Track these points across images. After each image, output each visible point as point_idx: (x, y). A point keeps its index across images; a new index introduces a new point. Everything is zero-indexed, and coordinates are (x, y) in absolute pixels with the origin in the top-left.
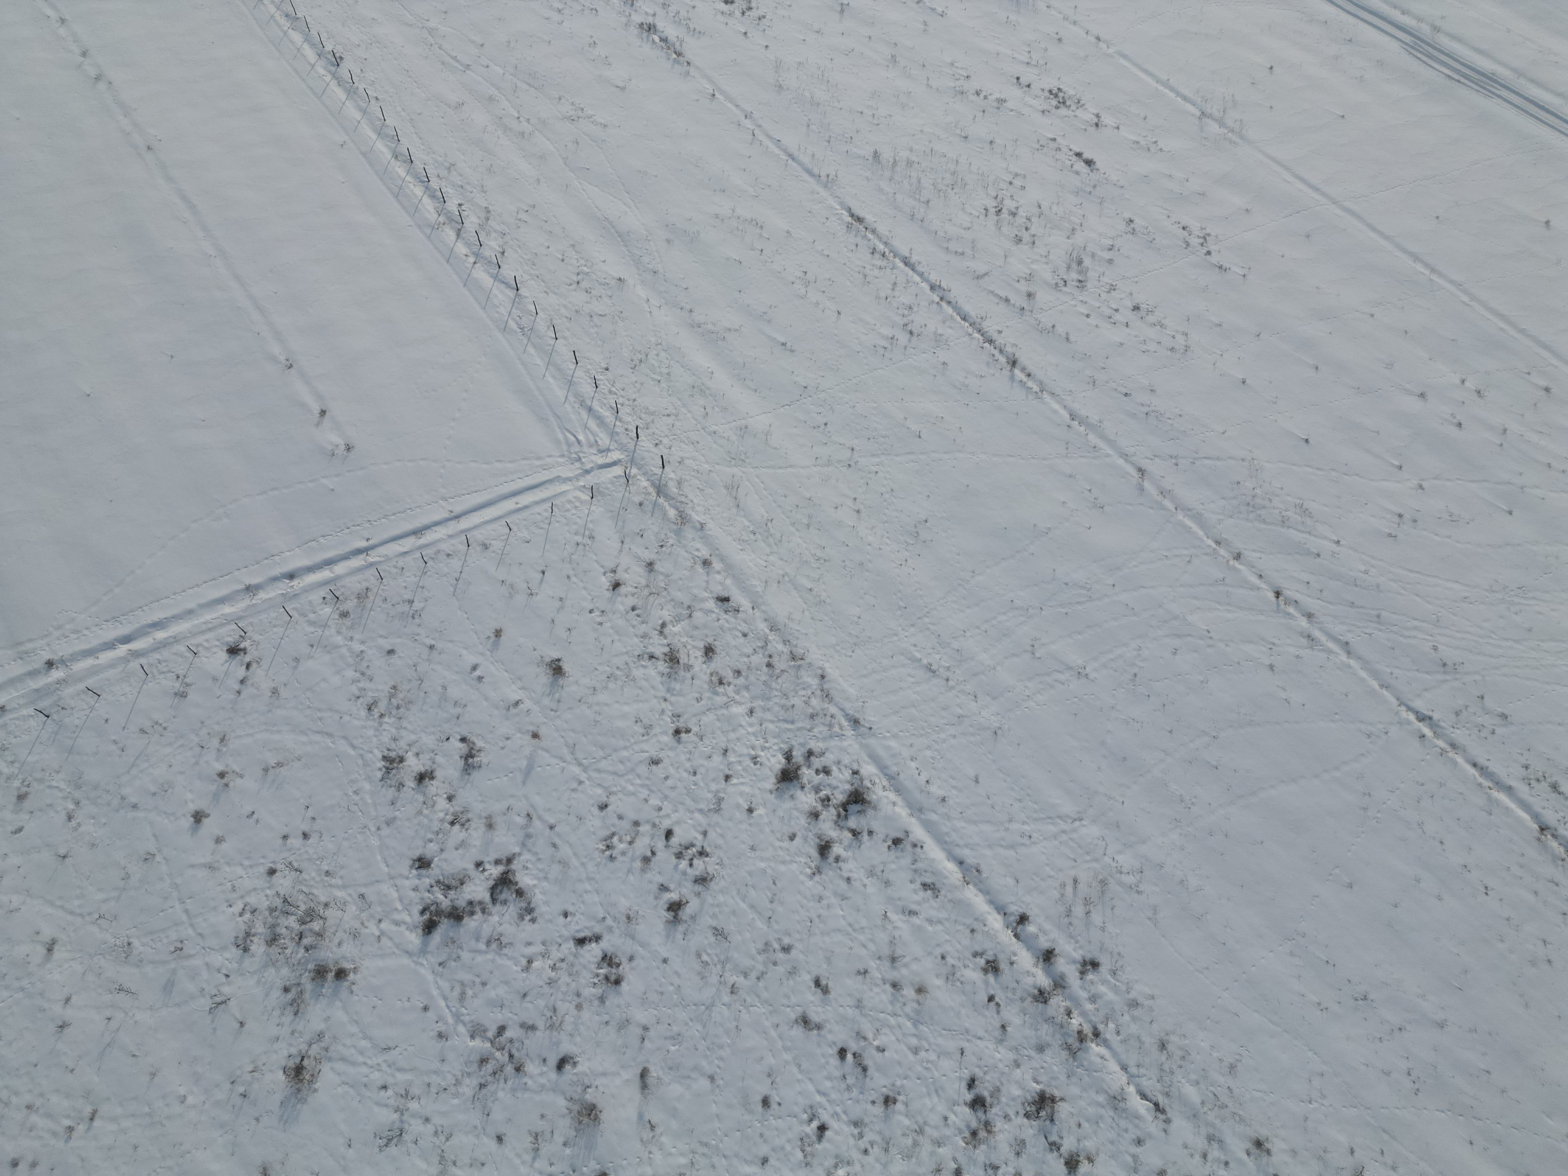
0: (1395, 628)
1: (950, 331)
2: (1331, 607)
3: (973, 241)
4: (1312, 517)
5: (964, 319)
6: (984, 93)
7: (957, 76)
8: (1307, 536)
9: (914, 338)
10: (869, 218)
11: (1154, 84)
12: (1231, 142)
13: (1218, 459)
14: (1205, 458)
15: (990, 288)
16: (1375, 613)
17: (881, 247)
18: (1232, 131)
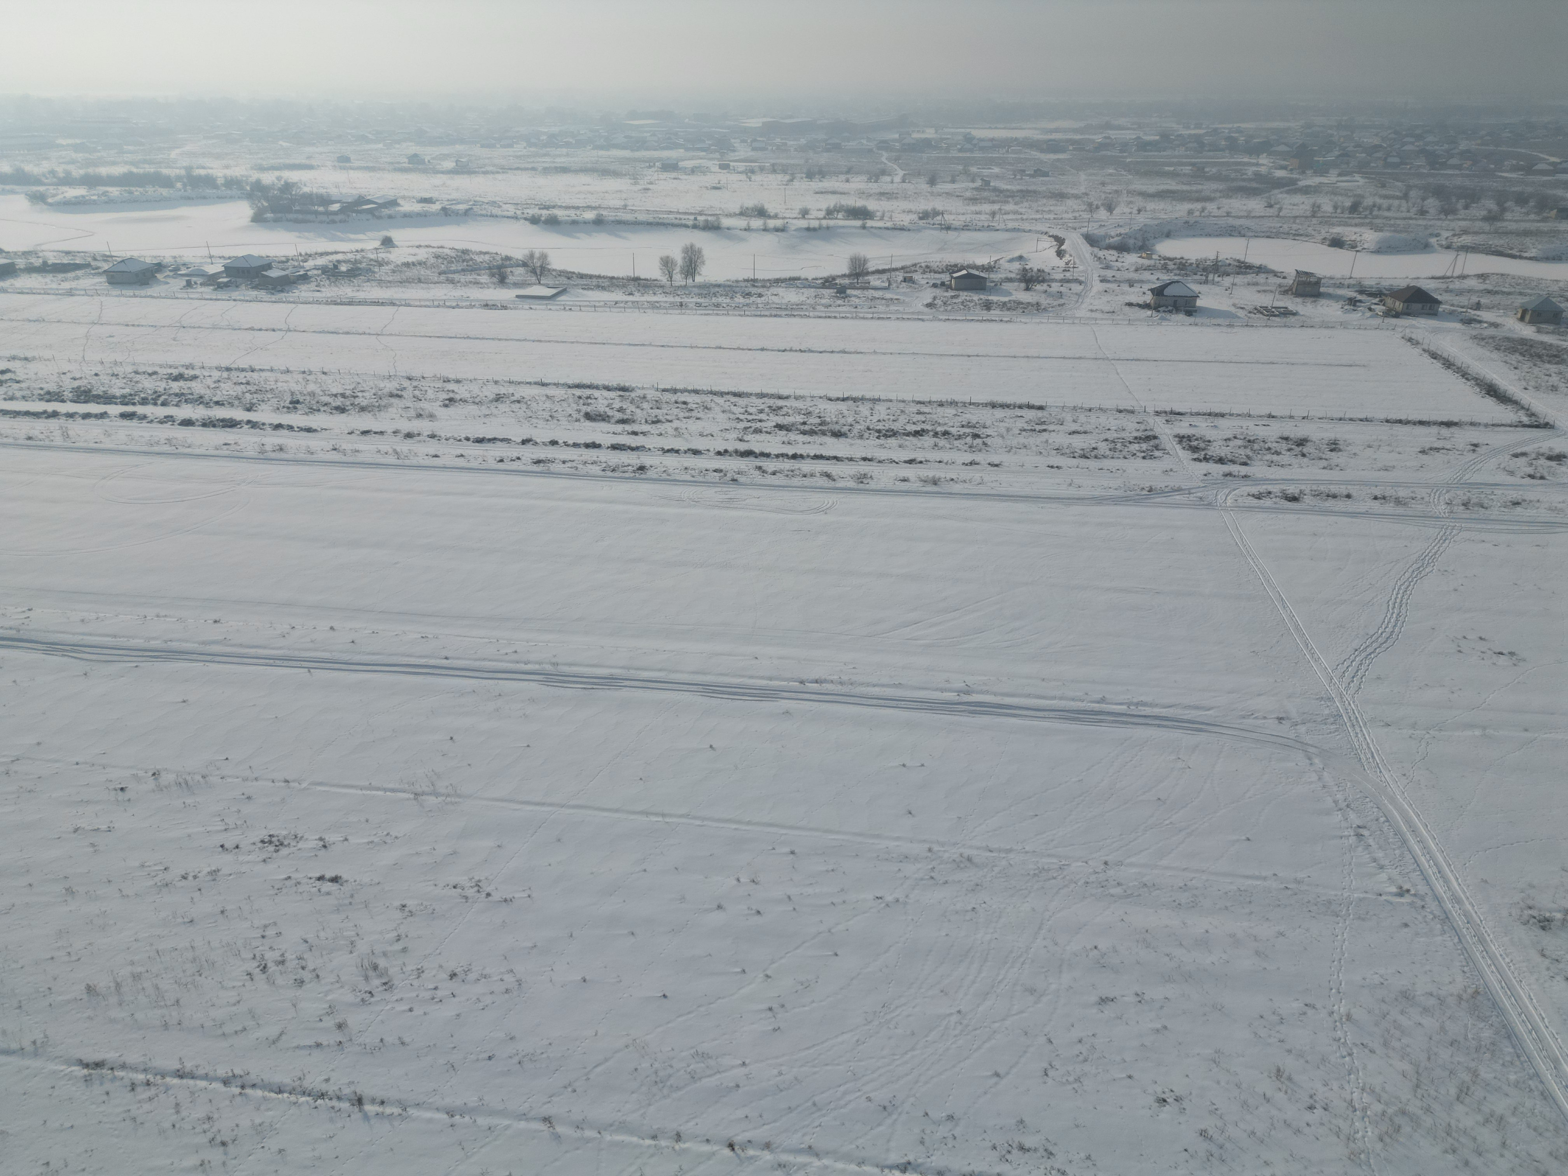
0: (832, 1106)
1: (270, 1113)
2: (778, 1124)
3: (250, 1011)
4: (711, 1058)
5: (280, 1092)
6: (192, 874)
7: (153, 874)
8: (718, 1076)
9: (231, 1148)
10: (110, 1056)
11: (360, 792)
12: (452, 803)
13: (606, 1060)
14: (595, 1067)
15: (294, 1045)
16: (810, 1104)
17: (141, 1077)
18: (448, 795)
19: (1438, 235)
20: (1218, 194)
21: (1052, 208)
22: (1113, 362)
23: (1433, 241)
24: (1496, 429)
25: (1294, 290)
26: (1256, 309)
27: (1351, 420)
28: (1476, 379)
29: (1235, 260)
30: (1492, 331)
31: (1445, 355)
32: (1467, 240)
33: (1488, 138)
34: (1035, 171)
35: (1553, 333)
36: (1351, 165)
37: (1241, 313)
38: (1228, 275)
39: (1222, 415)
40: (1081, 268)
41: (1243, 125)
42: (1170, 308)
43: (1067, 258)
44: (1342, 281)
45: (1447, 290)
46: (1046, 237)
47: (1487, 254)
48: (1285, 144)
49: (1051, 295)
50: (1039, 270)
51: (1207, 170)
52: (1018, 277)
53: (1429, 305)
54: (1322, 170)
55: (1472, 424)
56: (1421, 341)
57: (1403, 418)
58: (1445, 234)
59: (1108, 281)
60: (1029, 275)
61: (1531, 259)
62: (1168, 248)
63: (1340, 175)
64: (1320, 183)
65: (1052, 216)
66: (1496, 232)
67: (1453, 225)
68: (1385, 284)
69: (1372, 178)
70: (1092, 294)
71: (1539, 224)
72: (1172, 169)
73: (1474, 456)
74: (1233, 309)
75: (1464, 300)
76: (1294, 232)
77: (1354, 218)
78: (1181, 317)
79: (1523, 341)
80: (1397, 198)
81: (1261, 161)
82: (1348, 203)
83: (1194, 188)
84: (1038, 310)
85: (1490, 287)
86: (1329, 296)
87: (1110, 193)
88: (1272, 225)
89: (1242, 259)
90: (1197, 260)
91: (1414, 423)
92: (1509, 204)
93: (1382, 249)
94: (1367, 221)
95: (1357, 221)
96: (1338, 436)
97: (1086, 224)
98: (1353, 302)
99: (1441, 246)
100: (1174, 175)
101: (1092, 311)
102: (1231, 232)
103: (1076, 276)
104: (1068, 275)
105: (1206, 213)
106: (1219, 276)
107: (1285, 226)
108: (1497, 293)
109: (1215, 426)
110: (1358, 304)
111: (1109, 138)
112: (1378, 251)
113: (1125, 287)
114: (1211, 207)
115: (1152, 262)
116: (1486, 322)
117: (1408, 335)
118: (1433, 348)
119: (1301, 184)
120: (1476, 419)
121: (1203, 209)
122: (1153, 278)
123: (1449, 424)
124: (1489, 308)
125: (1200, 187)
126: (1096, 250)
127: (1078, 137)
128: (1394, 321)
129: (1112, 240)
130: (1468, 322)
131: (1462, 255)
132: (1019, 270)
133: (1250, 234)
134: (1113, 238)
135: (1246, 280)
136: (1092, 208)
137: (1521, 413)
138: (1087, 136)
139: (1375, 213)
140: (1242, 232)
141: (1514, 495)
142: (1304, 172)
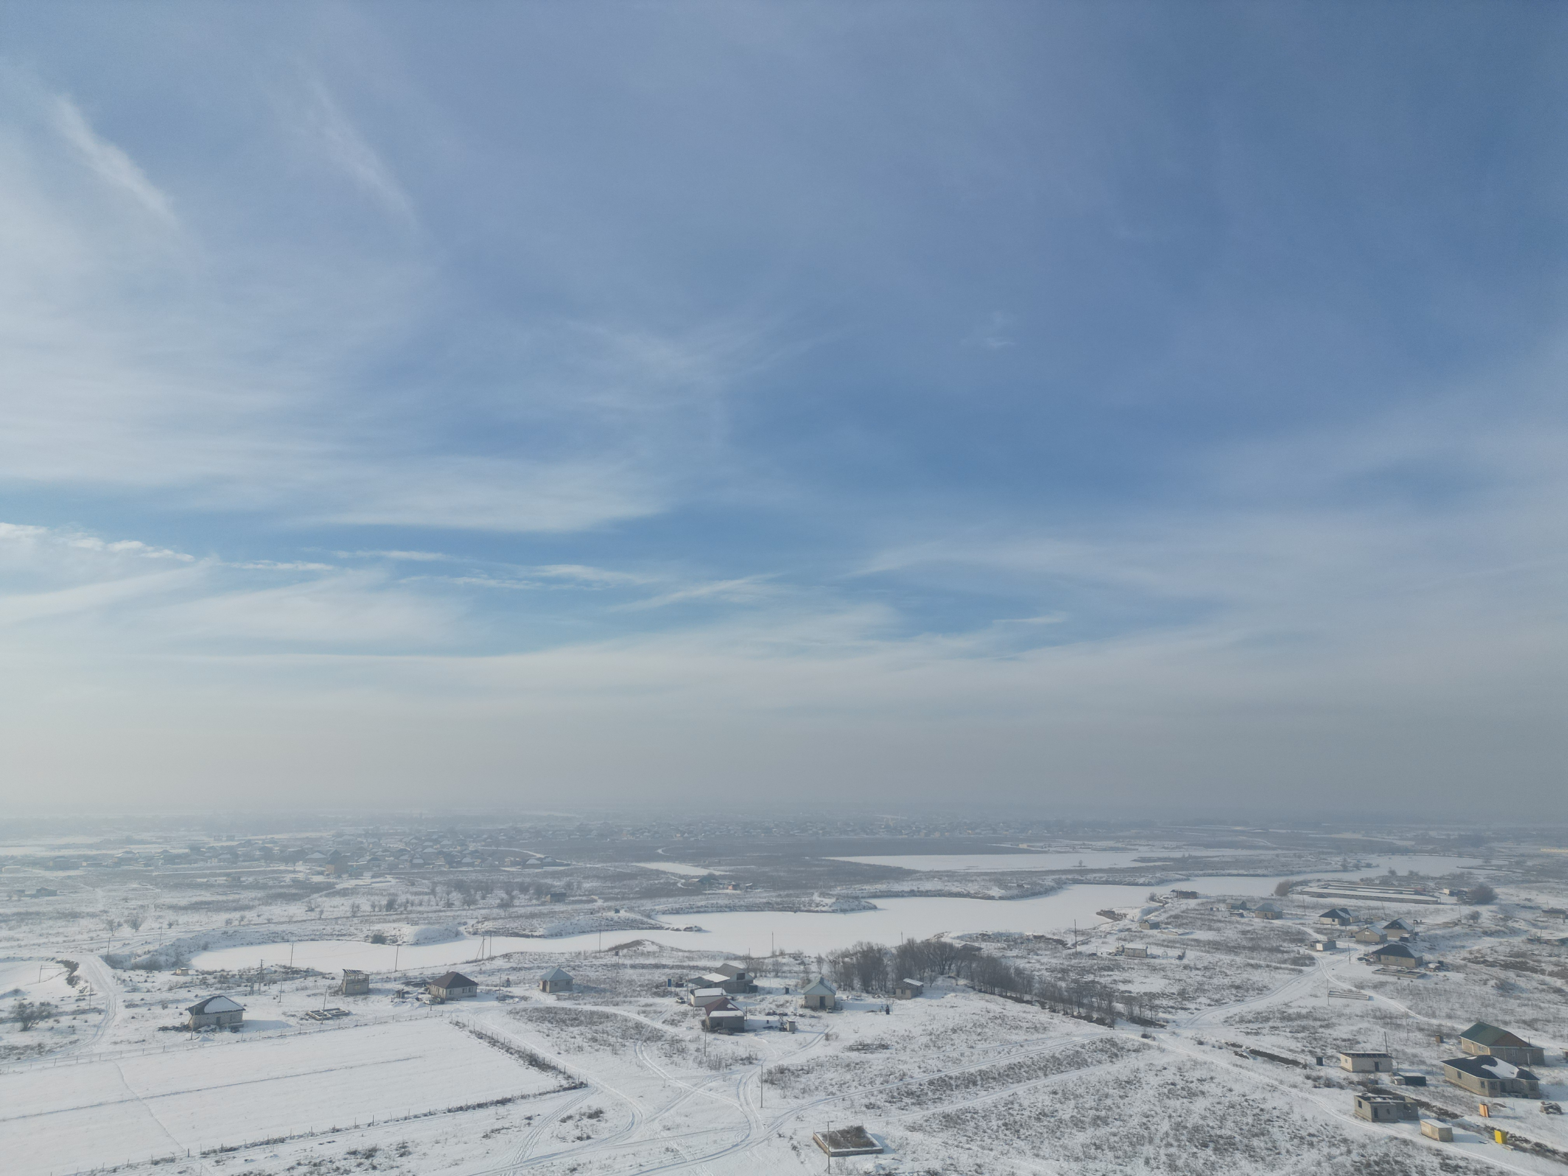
19: (465, 924)
20: (257, 902)
21: (61, 930)
22: (145, 1101)
23: (462, 929)
24: (544, 1097)
25: (344, 989)
26: (307, 1014)
27: (416, 1117)
28: (518, 1052)
29: (281, 966)
30: (523, 1005)
31: (489, 1034)
32: (489, 925)
33: (489, 840)
34: (38, 891)
35: (569, 998)
36: (382, 868)
37: (292, 1021)
38: (275, 982)
39: (282, 1140)
40: (100, 994)
41: (276, 836)
42: (213, 1027)
43: (81, 984)
44: (389, 975)
45: (481, 972)
46: (52, 964)
47: (507, 936)
48: (319, 852)
49: (60, 1032)
50: (42, 1004)
51: (242, 879)
52: (12, 1015)
53: (468, 988)
54: (357, 874)
55: (523, 1097)
56: (467, 1024)
57: (463, 1104)
58: (471, 922)
59: (136, 1006)
60: (28, 1011)
61: (540, 937)
62: (204, 962)
63: (373, 877)
64: (356, 885)
65: (61, 939)
66: (510, 917)
67: (475, 913)
68: (428, 973)
69: (402, 878)
70: (115, 1023)
71: (540, 908)
72: (205, 880)
73: (530, 1129)
74: (283, 1018)
75: (496, 979)
76: (337, 933)
77: (391, 915)
78: (227, 1035)
79: (549, 1010)
80: (426, 894)
81: (297, 869)
82: (384, 902)
83: (231, 897)
84: (40, 1053)
85: (515, 965)
86: (378, 991)
87: (134, 909)
88: (315, 928)
89: (288, 965)
90: (239, 971)
91: (474, 1108)
92: (515, 893)
93: (420, 941)
94: (404, 916)
95: (395, 917)
96: (406, 1138)
97: (106, 944)
98: (401, 994)
99: (469, 933)
100: (208, 886)
101: (116, 1043)
102: (274, 938)
103: (94, 1004)
104: (83, 1005)
105: (245, 922)
106: (265, 985)
107: (328, 928)
108: (520, 969)
109: (275, 1156)
110: (406, 996)
111: (130, 852)
112: (417, 943)
113: (158, 1010)
114: (250, 915)
115: (188, 979)
116: (517, 997)
117: (455, 1020)
118: (478, 1029)
119: (339, 887)
120: (526, 1092)
121: (242, 918)
122: (191, 995)
123: (503, 1102)
124: (517, 983)
125: (237, 896)
126: (119, 972)
127: (94, 852)
128: (441, 1007)
129: (138, 959)
130: (503, 998)
131: (488, 938)
132: (14, 1007)
133: (294, 938)
134: (140, 956)
135: (294, 986)
136: (112, 926)
137: (561, 1077)
138: (104, 852)
139: (409, 908)
140: (286, 938)
141: (570, 1162)
142: (340, 877)
